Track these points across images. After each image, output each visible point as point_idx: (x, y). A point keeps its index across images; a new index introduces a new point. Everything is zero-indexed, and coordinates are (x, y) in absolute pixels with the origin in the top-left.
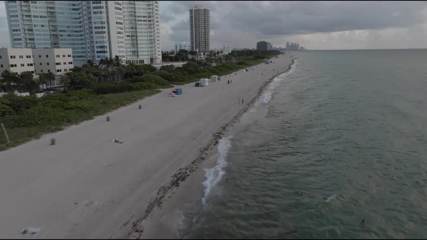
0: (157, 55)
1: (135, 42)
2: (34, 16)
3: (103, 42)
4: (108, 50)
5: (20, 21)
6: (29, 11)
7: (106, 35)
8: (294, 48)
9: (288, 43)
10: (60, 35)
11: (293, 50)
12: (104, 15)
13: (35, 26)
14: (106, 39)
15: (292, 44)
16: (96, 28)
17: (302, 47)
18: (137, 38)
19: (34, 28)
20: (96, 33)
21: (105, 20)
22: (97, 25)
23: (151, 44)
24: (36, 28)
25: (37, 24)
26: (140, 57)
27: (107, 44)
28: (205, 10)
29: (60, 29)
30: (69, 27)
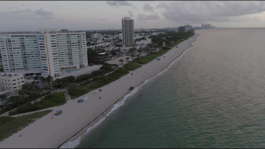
0: (84, 63)
1: (71, 57)
2: (13, 48)
3: (46, 65)
4: (48, 69)
5: (6, 51)
6: (11, 46)
7: (47, 61)
10: (28, 57)
11: (207, 28)
13: (14, 53)
14: (47, 63)
16: (42, 57)
18: (72, 55)
19: (14, 54)
20: (42, 60)
21: (46, 53)
23: (80, 57)
24: (15, 54)
25: (15, 52)
26: (74, 65)
27: (48, 66)
28: (131, 20)
29: (28, 53)
30: (33, 52)
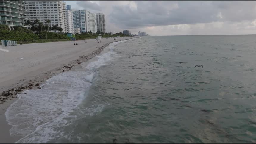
3: (84, 27)
4: (85, 29)
7: (85, 25)
8: (142, 34)
9: (139, 31)
11: (142, 35)
12: (85, 19)
14: (85, 26)
15: (142, 32)
16: (82, 23)
17: (147, 34)
20: (82, 24)
21: (85, 20)
22: (82, 22)
23: (94, 28)
27: (85, 28)
28: (103, 15)
